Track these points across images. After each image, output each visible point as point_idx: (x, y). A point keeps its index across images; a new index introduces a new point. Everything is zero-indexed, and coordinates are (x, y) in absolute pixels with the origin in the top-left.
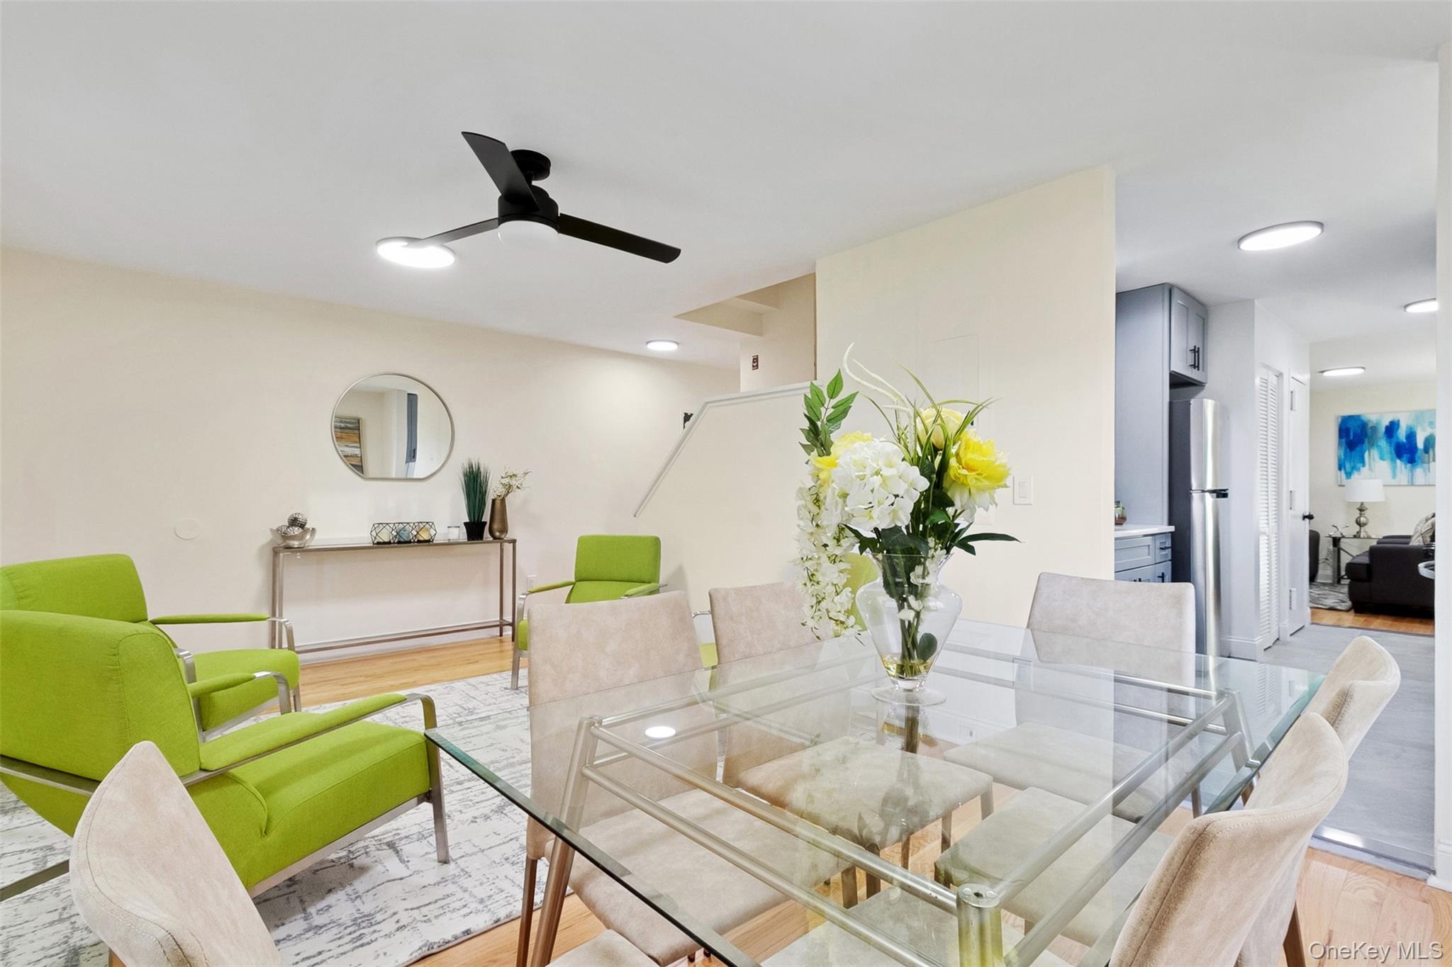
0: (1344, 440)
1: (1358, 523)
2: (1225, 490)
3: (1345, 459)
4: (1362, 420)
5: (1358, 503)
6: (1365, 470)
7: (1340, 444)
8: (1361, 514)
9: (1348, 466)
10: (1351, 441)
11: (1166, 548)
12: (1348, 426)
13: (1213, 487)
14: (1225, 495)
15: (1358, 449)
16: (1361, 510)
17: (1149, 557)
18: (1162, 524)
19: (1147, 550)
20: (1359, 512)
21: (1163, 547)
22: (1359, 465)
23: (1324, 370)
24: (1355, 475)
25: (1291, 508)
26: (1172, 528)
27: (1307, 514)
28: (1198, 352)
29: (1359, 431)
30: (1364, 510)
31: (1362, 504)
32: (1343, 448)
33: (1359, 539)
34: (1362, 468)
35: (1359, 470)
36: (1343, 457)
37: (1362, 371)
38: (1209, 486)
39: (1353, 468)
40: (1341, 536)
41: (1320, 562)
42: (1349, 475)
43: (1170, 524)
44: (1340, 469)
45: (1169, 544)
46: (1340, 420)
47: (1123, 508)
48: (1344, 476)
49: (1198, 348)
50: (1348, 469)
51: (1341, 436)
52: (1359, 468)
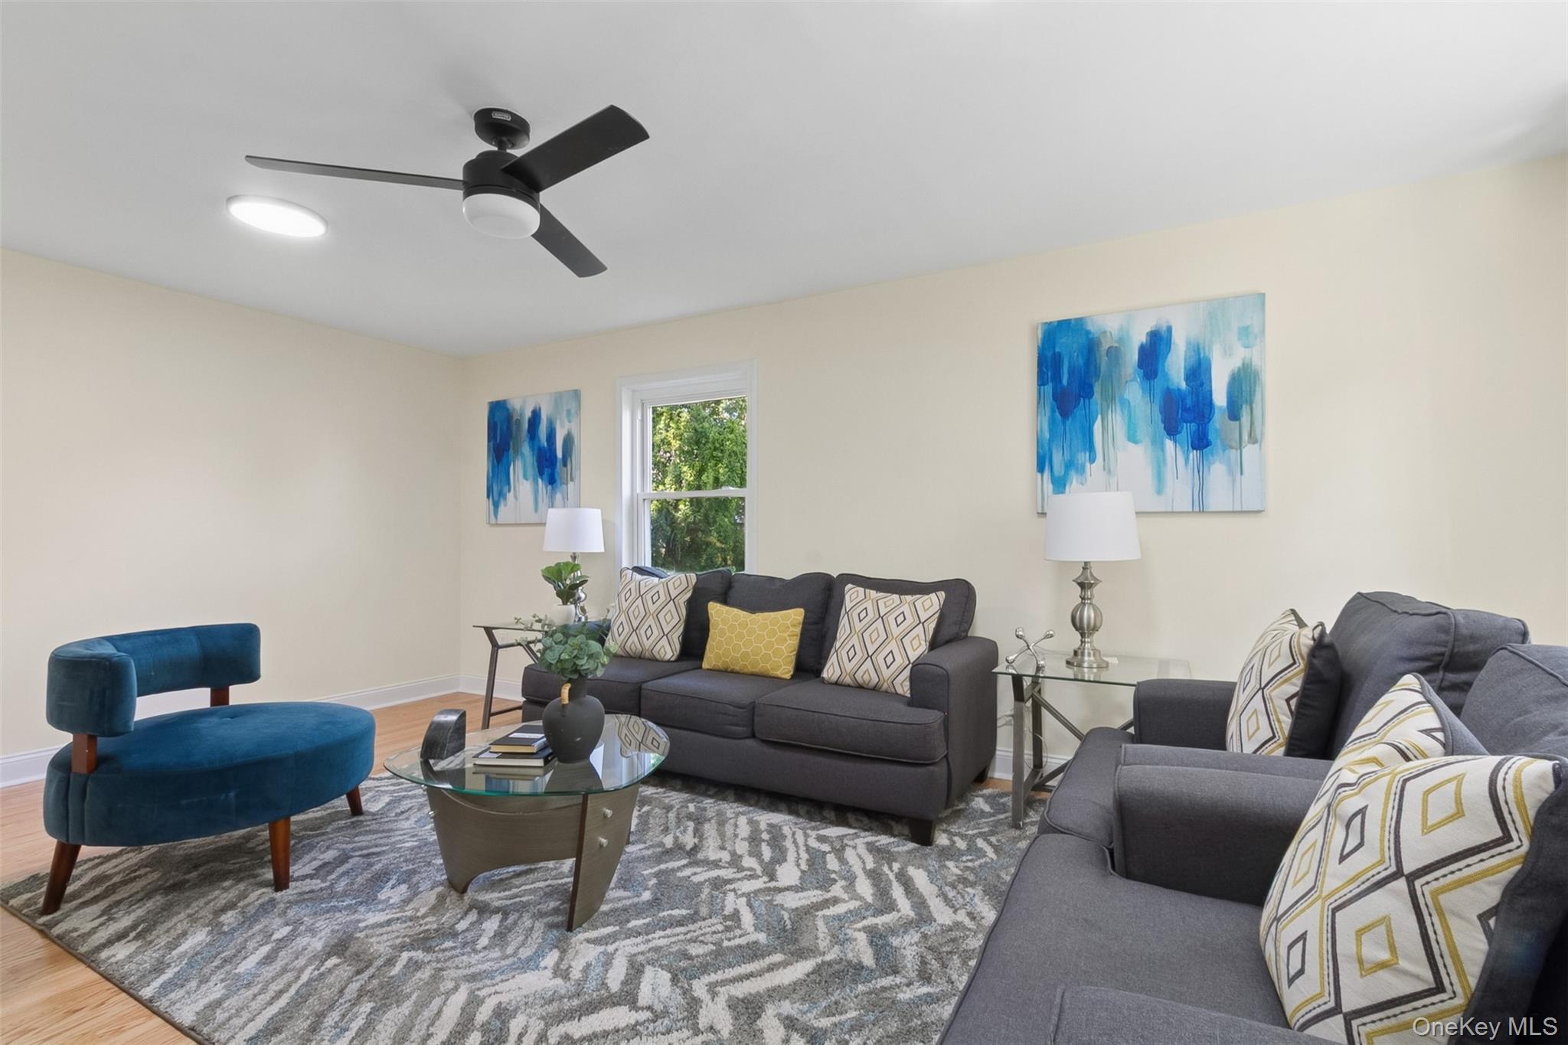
0: (1049, 389)
1: (1077, 624)
3: (1051, 440)
4: (1088, 333)
5: (1078, 564)
6: (1094, 470)
7: (1040, 395)
8: (1083, 599)
9: (1058, 459)
10: (1064, 391)
12: (1057, 350)
15: (1079, 412)
16: (1084, 587)
20: (1079, 591)
22: (1083, 457)
24: (1075, 486)
29: (1081, 361)
30: (1091, 586)
31: (1086, 566)
32: (1048, 410)
34: (1088, 466)
35: (1081, 470)
36: (1047, 435)
39: (1070, 465)
41: (999, 723)
44: (1041, 469)
46: (1040, 336)
48: (1049, 487)
50: (1059, 469)
51: (1042, 381)
52: (1083, 467)
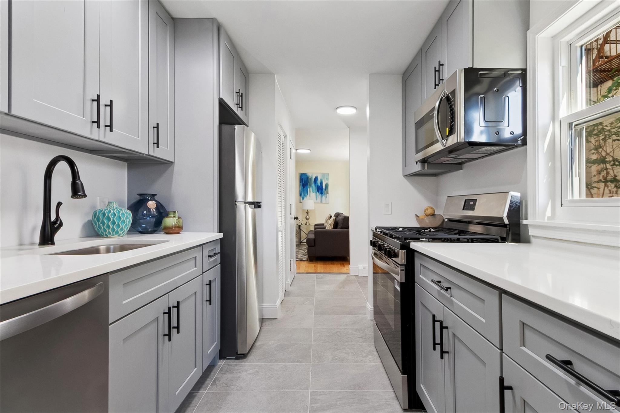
0: (301, 183)
1: (306, 219)
2: (259, 203)
3: (302, 191)
4: (307, 176)
5: (306, 210)
6: (308, 196)
7: (300, 185)
8: (307, 215)
10: (303, 184)
11: (215, 254)
12: (303, 177)
13: (252, 199)
14: (259, 207)
15: (306, 187)
16: (307, 213)
17: (196, 268)
18: (214, 232)
19: (193, 262)
20: (306, 214)
21: (212, 254)
22: (306, 194)
23: (297, 148)
24: (305, 199)
25: (290, 214)
26: (221, 235)
27: (295, 217)
28: (242, 96)
29: (306, 180)
30: (308, 213)
31: (308, 210)
32: (301, 187)
33: (307, 226)
34: (307, 196)
35: (306, 196)
37: (310, 151)
38: (250, 199)
39: (304, 195)
40: (301, 224)
42: (303, 198)
43: (220, 231)
44: (300, 196)
45: (218, 250)
46: (300, 175)
47: (179, 218)
48: (301, 199)
49: (242, 93)
50: (303, 196)
51: (300, 182)
